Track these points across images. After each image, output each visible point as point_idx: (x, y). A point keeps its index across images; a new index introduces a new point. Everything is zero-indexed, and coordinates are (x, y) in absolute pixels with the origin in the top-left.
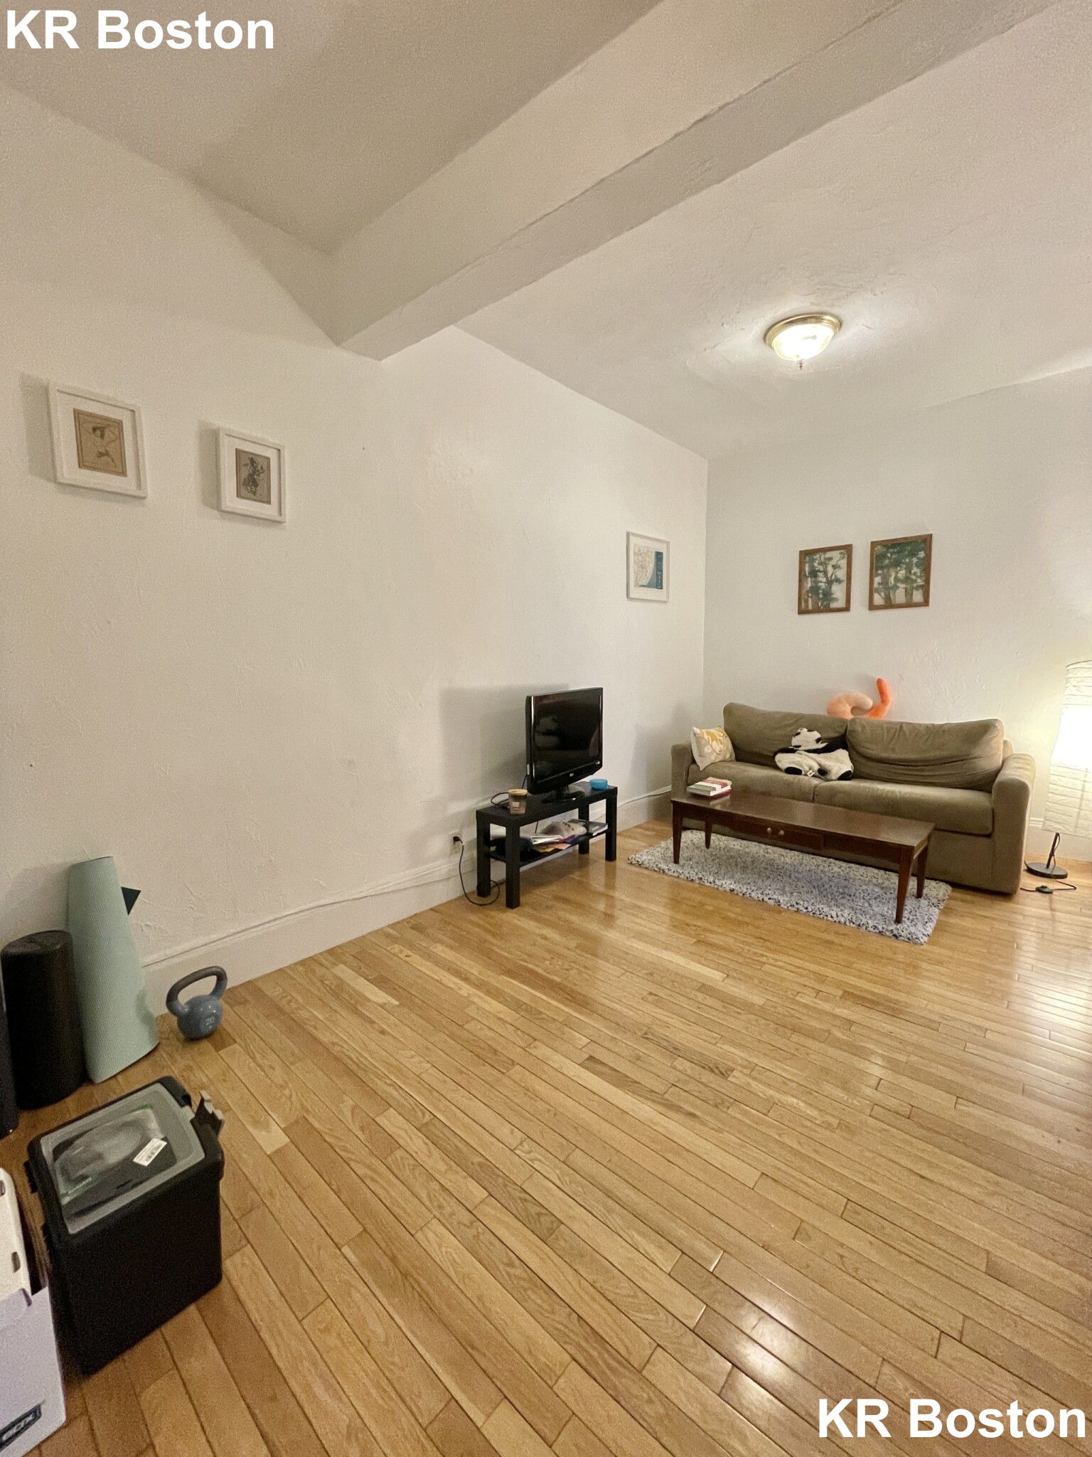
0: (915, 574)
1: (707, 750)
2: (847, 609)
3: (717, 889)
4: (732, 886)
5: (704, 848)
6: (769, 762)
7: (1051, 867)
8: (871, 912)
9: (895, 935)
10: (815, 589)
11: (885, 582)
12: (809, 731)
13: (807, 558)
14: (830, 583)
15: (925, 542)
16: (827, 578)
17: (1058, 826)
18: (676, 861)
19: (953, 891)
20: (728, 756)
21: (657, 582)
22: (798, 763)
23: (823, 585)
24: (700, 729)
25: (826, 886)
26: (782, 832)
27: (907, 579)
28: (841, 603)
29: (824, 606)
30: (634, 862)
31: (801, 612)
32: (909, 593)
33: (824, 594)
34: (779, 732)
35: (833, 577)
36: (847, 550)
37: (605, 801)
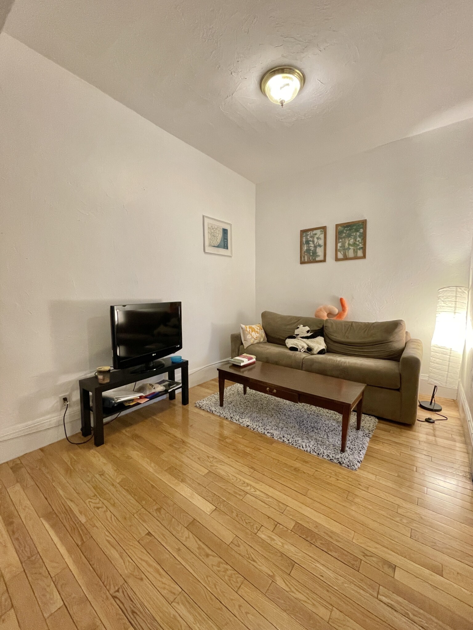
0: (358, 241)
1: (249, 337)
2: (324, 261)
3: (240, 425)
4: (248, 424)
5: (243, 395)
6: (282, 343)
7: (433, 404)
8: (328, 442)
9: (340, 463)
10: (308, 250)
11: (343, 246)
12: (304, 326)
13: (304, 234)
14: (315, 247)
15: (363, 224)
16: (314, 245)
17: (436, 382)
18: (221, 405)
19: (379, 422)
20: (262, 340)
21: (224, 244)
22: (296, 344)
23: (312, 248)
24: (246, 325)
25: (305, 422)
26: (275, 391)
27: (354, 244)
28: (321, 258)
29: (313, 260)
30: (198, 406)
31: (302, 263)
32: (355, 252)
33: (312, 253)
34: (288, 327)
35: (317, 244)
36: (324, 229)
37: (180, 369)
